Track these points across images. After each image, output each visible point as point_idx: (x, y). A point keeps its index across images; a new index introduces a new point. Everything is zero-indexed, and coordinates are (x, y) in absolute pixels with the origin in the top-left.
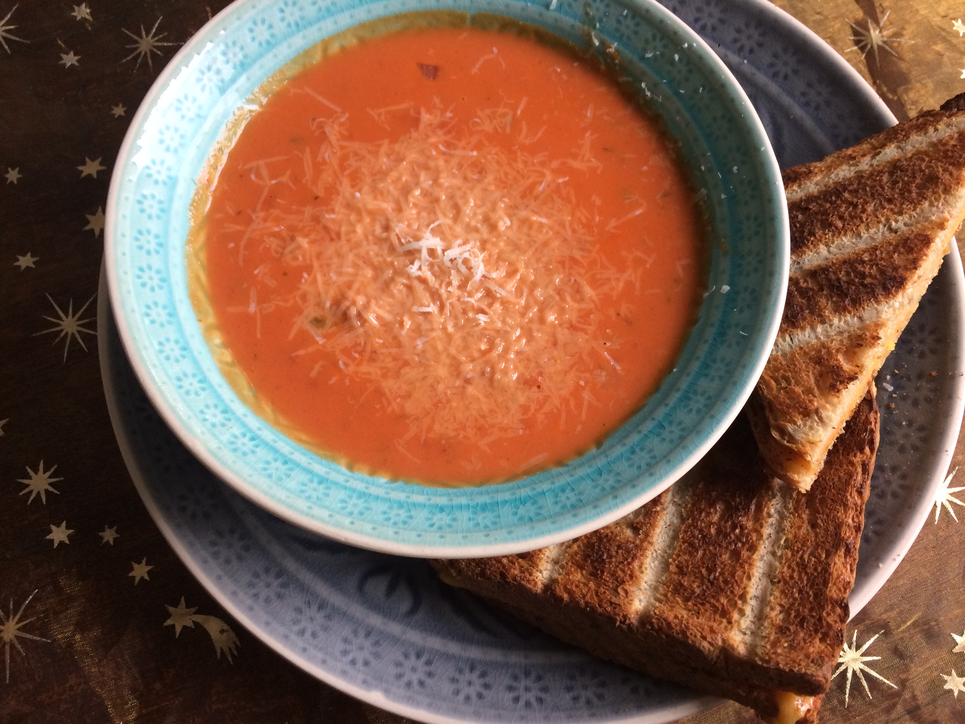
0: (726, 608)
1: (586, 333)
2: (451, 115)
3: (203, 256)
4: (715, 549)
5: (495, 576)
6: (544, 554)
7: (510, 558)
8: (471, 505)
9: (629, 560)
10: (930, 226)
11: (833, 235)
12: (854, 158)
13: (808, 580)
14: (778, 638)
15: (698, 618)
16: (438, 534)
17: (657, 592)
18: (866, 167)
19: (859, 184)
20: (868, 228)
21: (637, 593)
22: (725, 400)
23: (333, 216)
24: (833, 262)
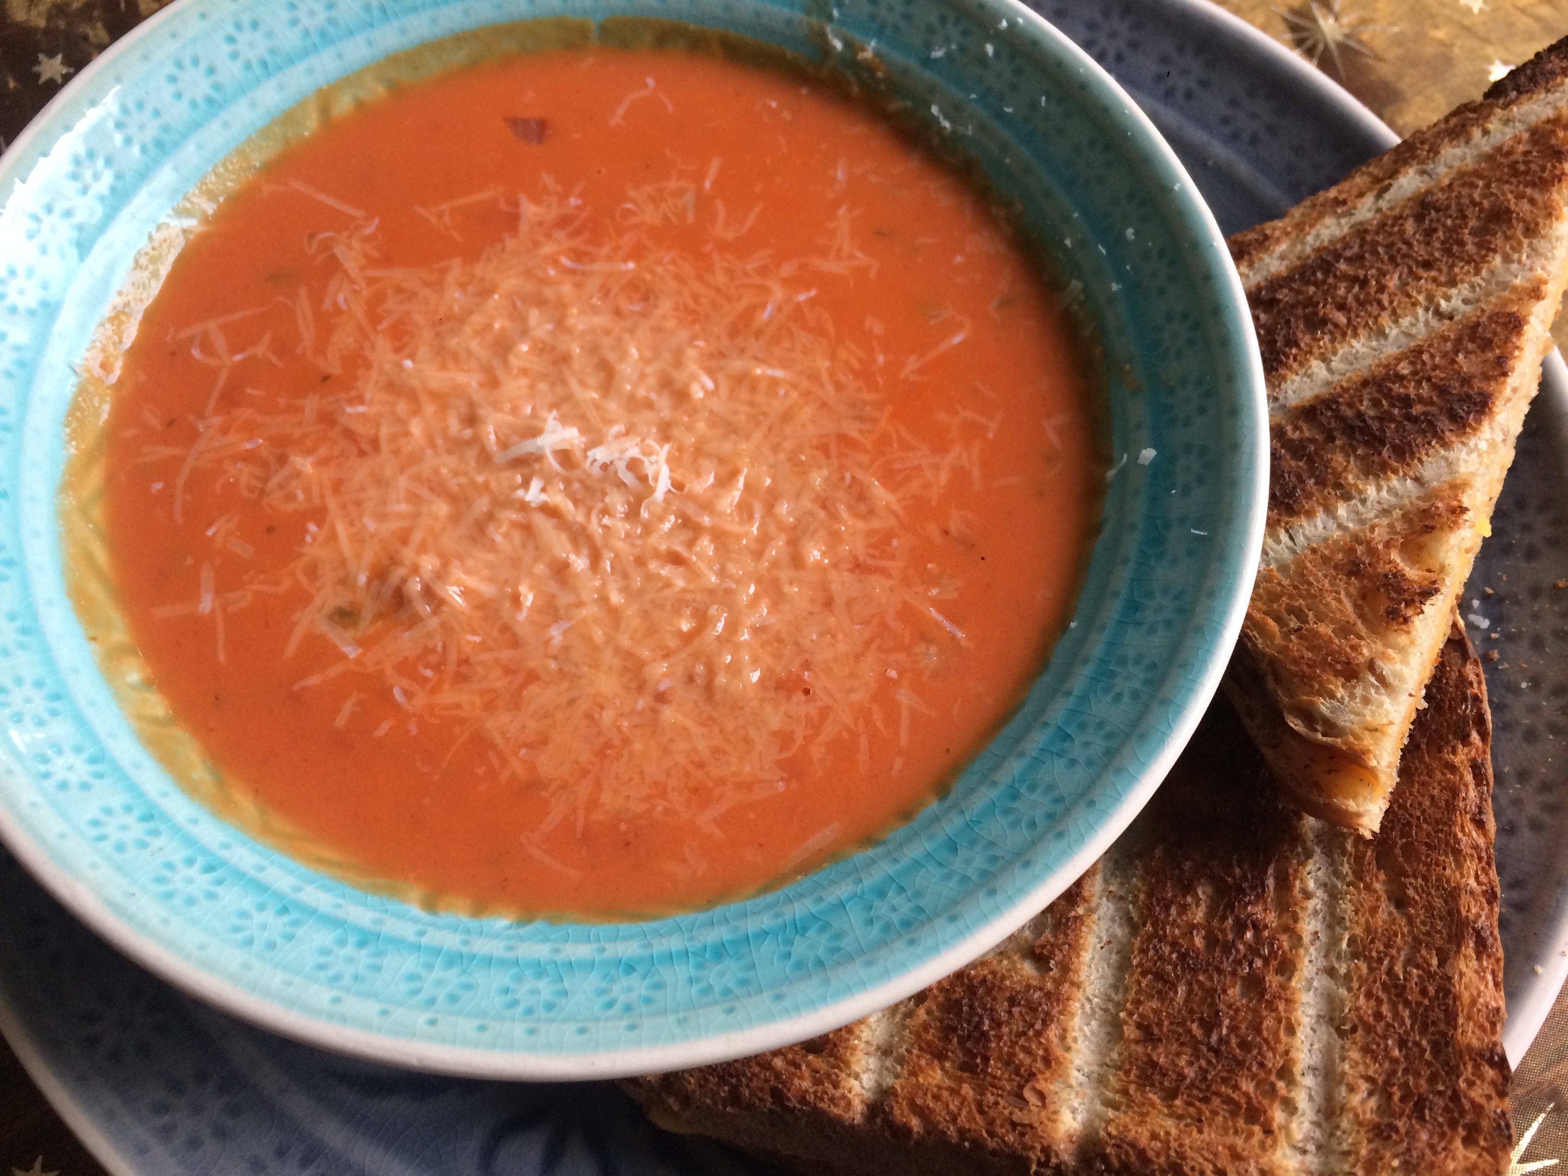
0: (1254, 1101)
1: (889, 576)
2: (579, 202)
3: (97, 513)
4: (1211, 978)
5: (761, 1100)
6: (859, 1038)
7: (790, 1056)
8: (690, 950)
9: (1038, 1026)
10: (1514, 297)
11: (1333, 340)
12: (1344, 202)
13: (1413, 1016)
14: (1376, 1151)
15: (1200, 1132)
16: (624, 1023)
17: (1106, 1087)
18: (1370, 215)
19: (1361, 246)
20: (1396, 317)
21: (1064, 1095)
22: (1185, 666)
23: (361, 409)
24: (1341, 387)
